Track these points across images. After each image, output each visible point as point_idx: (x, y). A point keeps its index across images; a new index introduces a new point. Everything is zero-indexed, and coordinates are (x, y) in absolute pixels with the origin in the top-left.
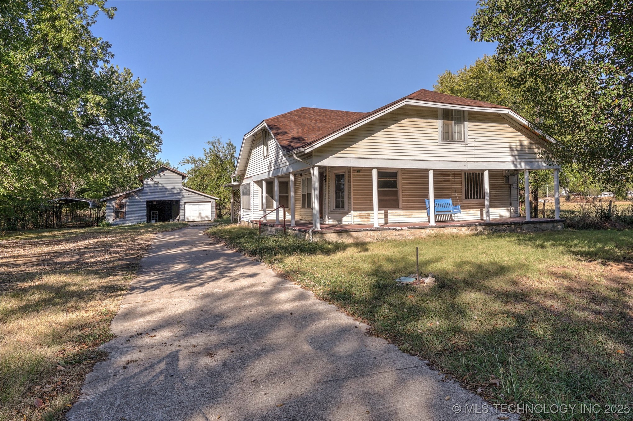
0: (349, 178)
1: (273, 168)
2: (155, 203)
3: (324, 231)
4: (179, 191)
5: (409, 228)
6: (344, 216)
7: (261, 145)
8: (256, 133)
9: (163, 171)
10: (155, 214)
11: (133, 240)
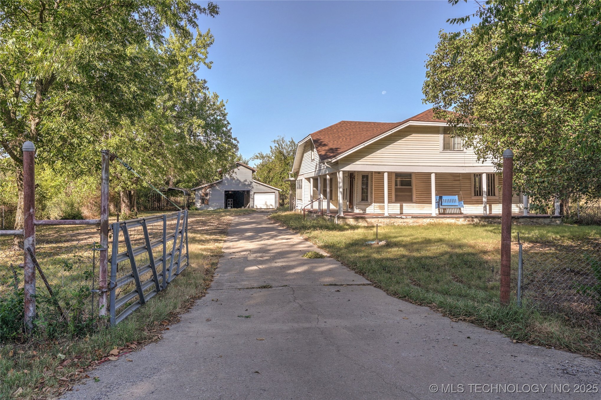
0: (372, 178)
1: (317, 169)
2: (230, 193)
3: (346, 216)
4: (250, 183)
5: (412, 217)
6: (367, 207)
7: (309, 151)
8: (307, 141)
9: (237, 166)
10: (231, 201)
11: (218, 219)
